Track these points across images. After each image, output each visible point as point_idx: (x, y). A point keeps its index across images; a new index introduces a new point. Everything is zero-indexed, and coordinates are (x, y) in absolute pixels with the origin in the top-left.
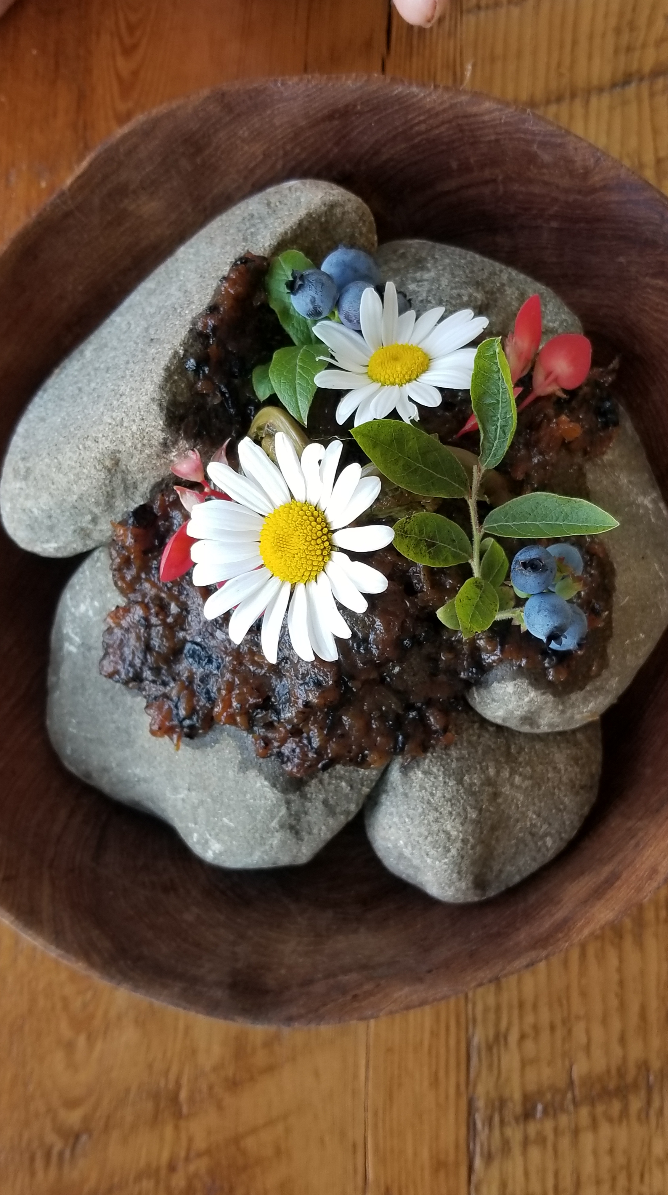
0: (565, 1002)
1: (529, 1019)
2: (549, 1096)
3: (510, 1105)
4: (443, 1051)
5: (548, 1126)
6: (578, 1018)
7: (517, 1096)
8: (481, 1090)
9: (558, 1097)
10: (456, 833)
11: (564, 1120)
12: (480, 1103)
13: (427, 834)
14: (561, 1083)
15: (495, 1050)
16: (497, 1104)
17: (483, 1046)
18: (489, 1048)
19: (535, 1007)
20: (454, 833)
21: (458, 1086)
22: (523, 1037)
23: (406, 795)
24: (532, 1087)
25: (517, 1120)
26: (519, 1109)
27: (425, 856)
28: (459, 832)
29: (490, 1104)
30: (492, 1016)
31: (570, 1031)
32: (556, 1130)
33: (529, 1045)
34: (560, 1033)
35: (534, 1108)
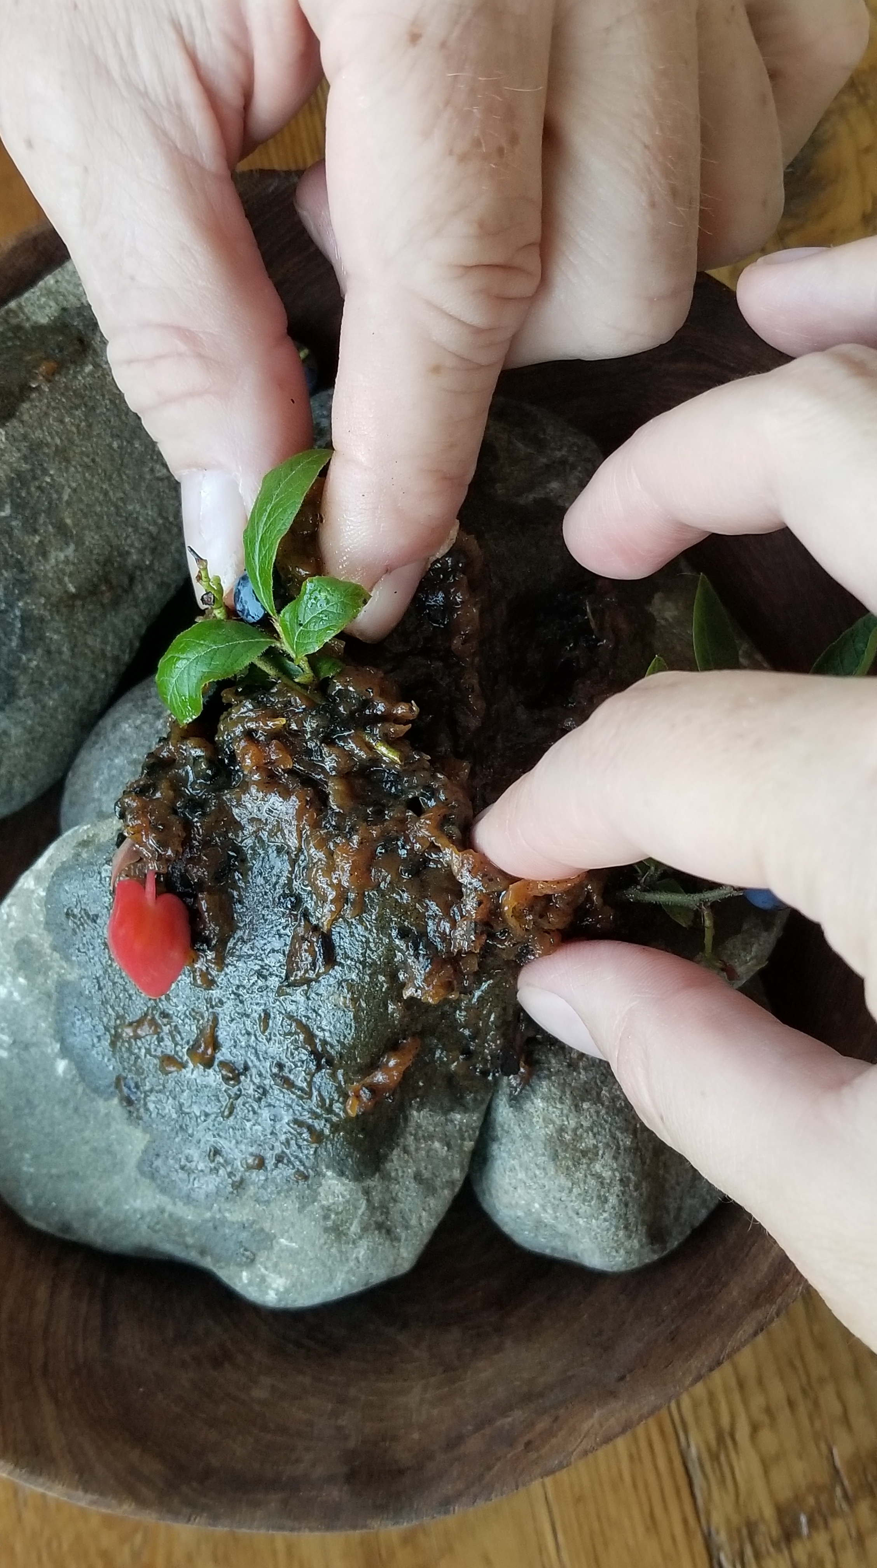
0: (798, 1364)
1: (757, 1401)
2: (811, 1501)
3: (762, 1528)
4: (652, 1479)
5: (821, 1540)
6: (822, 1381)
7: (769, 1512)
8: (717, 1519)
9: (824, 1498)
10: (610, 1173)
11: (839, 1527)
12: (722, 1537)
13: (570, 1185)
14: (823, 1477)
15: (723, 1458)
16: (745, 1532)
17: (705, 1456)
18: (715, 1457)
19: (760, 1382)
20: (607, 1174)
21: (685, 1521)
22: (755, 1429)
23: (527, 1137)
24: (785, 1494)
25: (776, 1545)
26: (775, 1531)
27: (575, 1217)
28: (613, 1170)
29: (734, 1533)
30: (705, 1411)
31: (816, 1404)
32: (832, 1544)
33: (766, 1437)
34: (802, 1409)
35: (796, 1522)
